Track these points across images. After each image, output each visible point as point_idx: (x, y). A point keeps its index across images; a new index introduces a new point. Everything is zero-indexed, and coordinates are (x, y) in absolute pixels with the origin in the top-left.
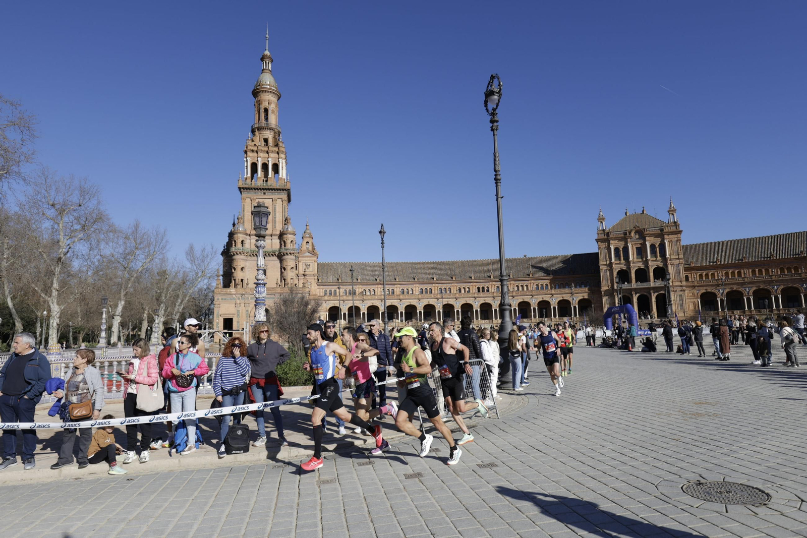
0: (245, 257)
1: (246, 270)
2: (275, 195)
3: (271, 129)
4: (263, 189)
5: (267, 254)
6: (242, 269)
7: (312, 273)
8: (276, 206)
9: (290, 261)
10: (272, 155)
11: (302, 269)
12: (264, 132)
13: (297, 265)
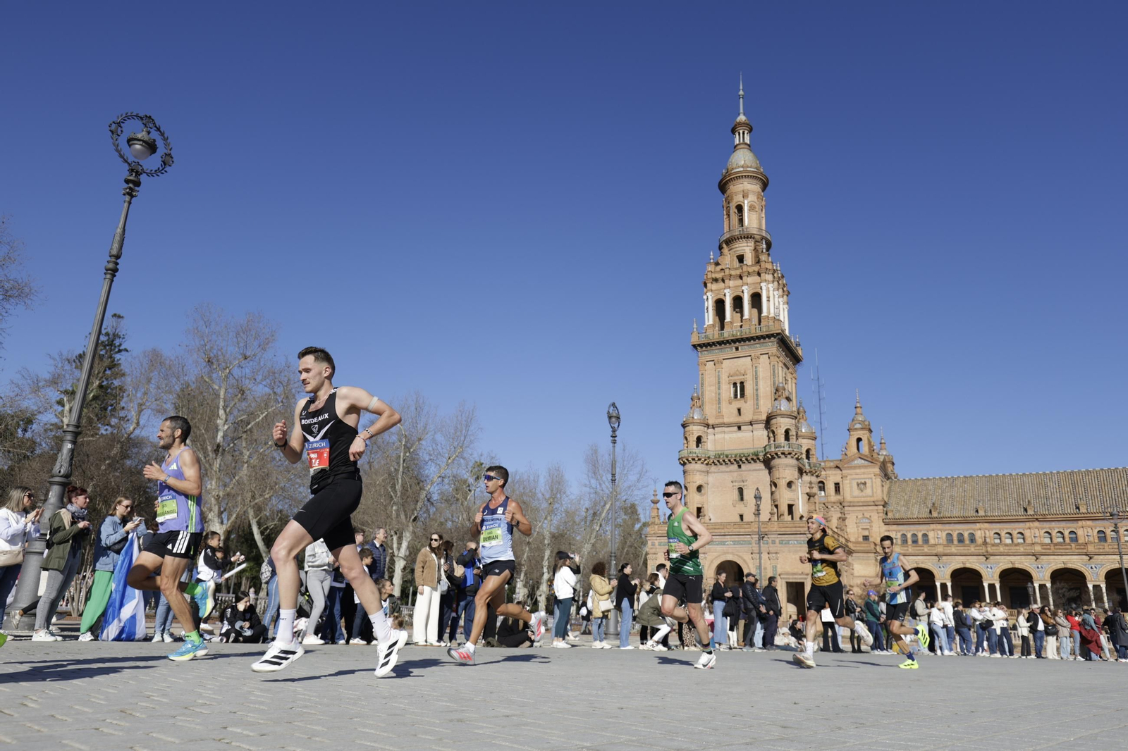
0: (704, 466)
1: (707, 490)
2: (755, 349)
3: (748, 237)
4: (734, 341)
5: (743, 459)
6: (699, 488)
7: (872, 499)
8: (758, 369)
9: (785, 468)
10: (750, 280)
11: (850, 491)
12: (737, 246)
13: (838, 484)
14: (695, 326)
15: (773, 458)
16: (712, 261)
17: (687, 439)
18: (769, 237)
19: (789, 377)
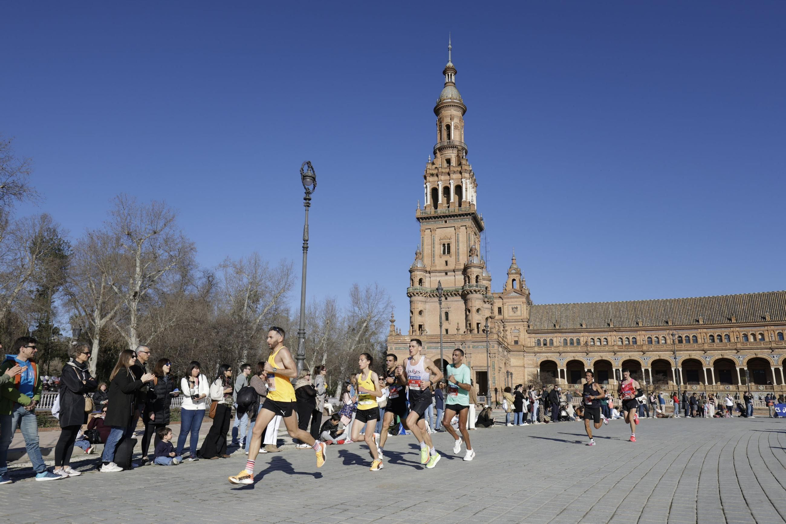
0: (424, 298)
1: (425, 313)
2: (458, 223)
3: (454, 147)
4: (444, 217)
5: (449, 294)
6: (420, 313)
7: (521, 318)
8: (459, 235)
9: (476, 301)
10: (454, 176)
11: (507, 313)
12: (446, 152)
13: (501, 308)
14: (419, 205)
15: (468, 293)
16: (430, 161)
17: (412, 280)
18: (466, 148)
19: (477, 240)
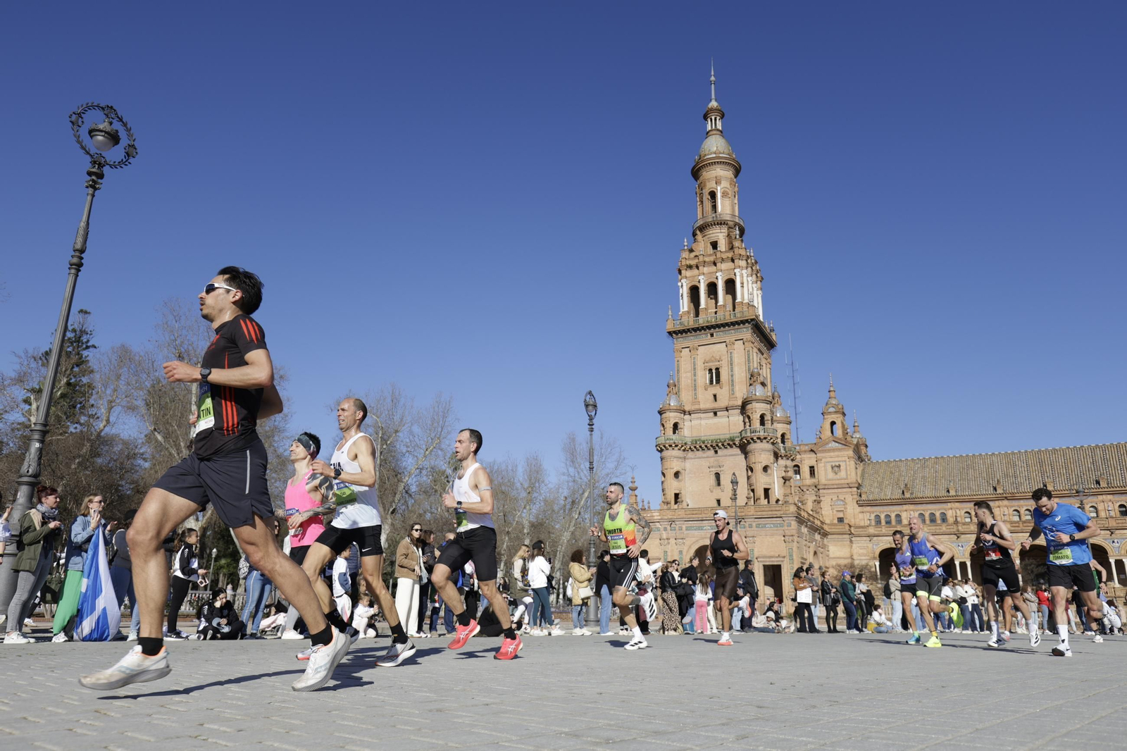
0: (681, 452)
1: (684, 476)
2: (729, 335)
3: (721, 223)
5: (720, 445)
6: (677, 475)
7: (846, 481)
8: (733, 355)
9: (762, 453)
10: (724, 266)
11: (824, 475)
12: (711, 232)
13: (813, 467)
14: (670, 313)
15: (749, 443)
16: (686, 248)
17: (663, 425)
18: (742, 224)
19: (763, 362)
